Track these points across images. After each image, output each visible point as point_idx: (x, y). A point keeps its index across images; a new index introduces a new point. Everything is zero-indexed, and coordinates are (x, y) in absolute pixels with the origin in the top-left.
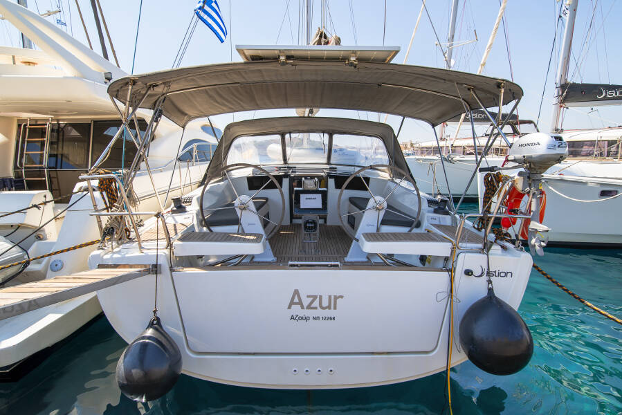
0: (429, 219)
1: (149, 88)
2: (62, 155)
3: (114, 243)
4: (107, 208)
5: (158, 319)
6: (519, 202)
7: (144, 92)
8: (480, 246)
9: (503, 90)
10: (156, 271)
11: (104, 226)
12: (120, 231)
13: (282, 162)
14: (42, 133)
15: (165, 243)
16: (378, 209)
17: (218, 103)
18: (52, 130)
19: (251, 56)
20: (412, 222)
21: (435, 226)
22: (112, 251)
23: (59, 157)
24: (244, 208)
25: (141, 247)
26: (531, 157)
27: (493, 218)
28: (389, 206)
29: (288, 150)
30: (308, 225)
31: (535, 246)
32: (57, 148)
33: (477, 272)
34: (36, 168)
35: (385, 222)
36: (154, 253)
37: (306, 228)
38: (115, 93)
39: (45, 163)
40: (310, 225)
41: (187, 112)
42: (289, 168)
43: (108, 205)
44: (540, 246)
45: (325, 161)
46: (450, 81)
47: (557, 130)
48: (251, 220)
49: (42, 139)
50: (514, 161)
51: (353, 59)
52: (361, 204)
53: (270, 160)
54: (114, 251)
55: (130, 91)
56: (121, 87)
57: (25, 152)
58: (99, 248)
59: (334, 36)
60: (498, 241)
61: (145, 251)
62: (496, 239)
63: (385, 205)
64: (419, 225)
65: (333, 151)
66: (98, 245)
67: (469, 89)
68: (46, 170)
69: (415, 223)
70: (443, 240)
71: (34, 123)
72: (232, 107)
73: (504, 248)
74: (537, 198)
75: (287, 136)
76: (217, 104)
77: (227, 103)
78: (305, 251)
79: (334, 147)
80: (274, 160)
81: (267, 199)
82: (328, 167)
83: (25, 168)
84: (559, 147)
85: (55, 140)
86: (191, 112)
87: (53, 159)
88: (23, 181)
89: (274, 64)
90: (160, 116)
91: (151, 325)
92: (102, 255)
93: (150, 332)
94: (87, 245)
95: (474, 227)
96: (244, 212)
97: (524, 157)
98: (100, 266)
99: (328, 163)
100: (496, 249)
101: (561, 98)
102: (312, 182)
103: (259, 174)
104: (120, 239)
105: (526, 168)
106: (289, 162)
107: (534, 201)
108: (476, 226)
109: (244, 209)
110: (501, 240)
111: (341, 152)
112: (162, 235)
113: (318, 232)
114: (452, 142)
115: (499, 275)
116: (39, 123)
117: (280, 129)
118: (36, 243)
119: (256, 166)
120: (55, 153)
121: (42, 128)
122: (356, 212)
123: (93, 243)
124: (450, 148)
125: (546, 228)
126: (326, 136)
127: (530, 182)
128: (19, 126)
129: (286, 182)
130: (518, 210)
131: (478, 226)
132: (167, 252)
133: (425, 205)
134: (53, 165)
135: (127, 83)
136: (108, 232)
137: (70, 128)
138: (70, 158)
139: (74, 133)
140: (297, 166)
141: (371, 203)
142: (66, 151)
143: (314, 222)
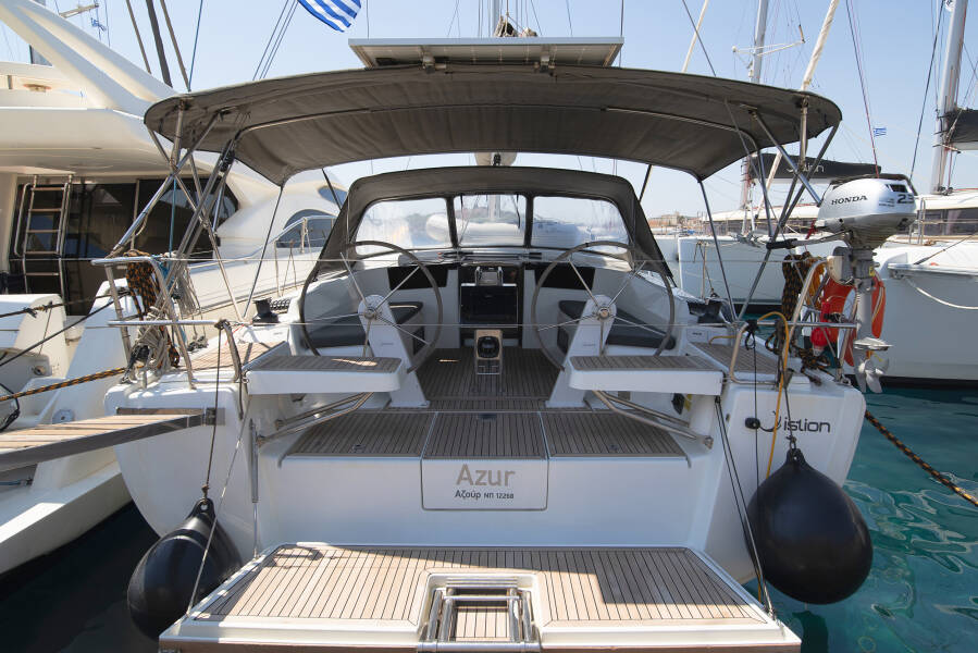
0: (690, 333)
1: (214, 117)
2: (88, 235)
3: (149, 374)
4: (141, 316)
5: (209, 503)
6: (842, 302)
7: (205, 124)
8: (773, 377)
9: (805, 111)
10: (214, 420)
11: (133, 344)
12: (159, 353)
13: (450, 245)
14: (56, 198)
15: (231, 372)
16: (601, 317)
17: (336, 143)
18: (73, 195)
19: (378, 59)
20: (660, 340)
21: (699, 345)
22: (146, 388)
23: (84, 237)
24: (374, 315)
25: (192, 380)
26: (852, 220)
27: (793, 328)
28: (620, 312)
29: (459, 223)
30: (484, 346)
31: (865, 375)
32: (81, 223)
33: (767, 421)
34: (45, 256)
35: (613, 340)
36: (211, 388)
37: (481, 351)
38: (157, 125)
39: (59, 249)
40: (488, 346)
41: (288, 160)
42: (461, 254)
43: (143, 311)
44: (874, 375)
45: (521, 241)
46: (717, 97)
47: (940, 189)
48: (387, 338)
49: (56, 210)
50: (825, 228)
51: (545, 60)
52: (573, 310)
53: (430, 240)
54: (148, 386)
55: (180, 120)
56: (167, 115)
57: (27, 231)
58: (123, 382)
59: (526, 30)
60: (808, 371)
61: (198, 386)
62: (803, 368)
63: (614, 312)
64: (672, 344)
65: (535, 226)
66: (122, 376)
67: (751, 112)
68: (60, 260)
69: (665, 341)
70: (708, 367)
71: (44, 183)
72: (361, 150)
73: (815, 381)
74: (866, 293)
75: (457, 200)
76: (336, 147)
77: (352, 145)
78: (479, 391)
80: (435, 242)
81: (420, 305)
82: (527, 251)
83: (27, 256)
84: (899, 202)
85: (76, 211)
86: (292, 160)
87: (73, 242)
88: (22, 276)
89: (416, 71)
90: (230, 162)
91: (196, 512)
92: (127, 392)
93: (192, 524)
94: (103, 375)
95: (767, 348)
96: (373, 322)
97: (841, 220)
98: (120, 411)
99: (527, 245)
100: (800, 383)
101: (946, 136)
102: (494, 273)
103: (410, 262)
104: (160, 367)
105: (845, 240)
106: (463, 244)
107: (860, 297)
108: (771, 346)
109: (375, 317)
110: (813, 368)
111: (549, 228)
112: (228, 359)
113: (499, 357)
114: (755, 213)
115: (807, 427)
116: (52, 183)
117: (446, 188)
118: (33, 380)
119: (406, 252)
120: (77, 232)
121: (57, 192)
122: (567, 322)
123: (114, 373)
124: (753, 223)
125: (883, 344)
126: (522, 200)
127: (853, 264)
128: (20, 187)
129: (453, 275)
130: (838, 316)
131: (775, 345)
132: (235, 387)
133: (683, 311)
134: (72, 251)
135: (175, 108)
136: (139, 354)
137: (102, 190)
138: (103, 240)
139: (109, 199)
140: (476, 251)
141: (589, 308)
142: (95, 229)
143: (494, 340)
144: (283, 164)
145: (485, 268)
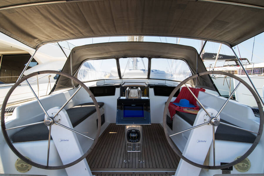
30: (131, 135)
37: (129, 137)
40: (134, 135)
45: (146, 77)
65: (151, 71)
79: (152, 69)
99: (149, 78)
102: (136, 91)
111: (156, 72)
129: (118, 91)
143: (137, 132)
144: (35, 38)
145: (132, 87)
